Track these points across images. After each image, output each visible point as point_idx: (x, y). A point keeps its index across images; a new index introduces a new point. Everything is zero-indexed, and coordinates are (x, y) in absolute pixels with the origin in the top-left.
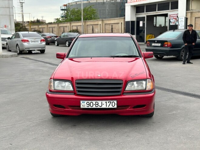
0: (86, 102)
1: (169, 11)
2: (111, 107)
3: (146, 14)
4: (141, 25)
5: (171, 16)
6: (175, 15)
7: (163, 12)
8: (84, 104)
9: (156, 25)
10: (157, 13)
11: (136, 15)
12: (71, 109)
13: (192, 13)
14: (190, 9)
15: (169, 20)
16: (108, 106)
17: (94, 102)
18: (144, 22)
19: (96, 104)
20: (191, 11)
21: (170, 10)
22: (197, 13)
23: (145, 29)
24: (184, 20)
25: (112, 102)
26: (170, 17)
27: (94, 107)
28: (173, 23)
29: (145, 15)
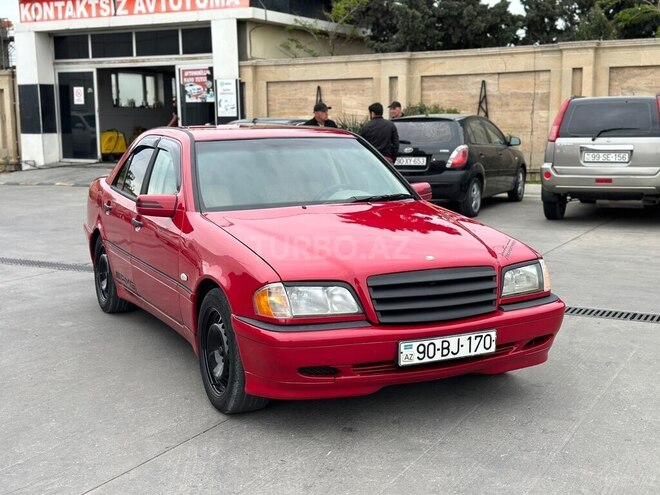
0: (415, 344)
1: (176, 59)
2: (481, 351)
3: (94, 63)
4: (78, 100)
5: (186, 74)
6: (200, 73)
7: (158, 60)
8: (410, 354)
9: (118, 100)
10: (137, 61)
11: (55, 64)
12: (359, 376)
13: (255, 67)
14: (249, 57)
15: (182, 87)
16: (473, 349)
17: (438, 342)
18: (90, 90)
19: (443, 349)
20: (254, 61)
21: (181, 55)
22: (273, 69)
23: (97, 114)
24: (233, 88)
25: (484, 335)
26: (184, 77)
27: (438, 357)
28: (196, 96)
29: (92, 65)
